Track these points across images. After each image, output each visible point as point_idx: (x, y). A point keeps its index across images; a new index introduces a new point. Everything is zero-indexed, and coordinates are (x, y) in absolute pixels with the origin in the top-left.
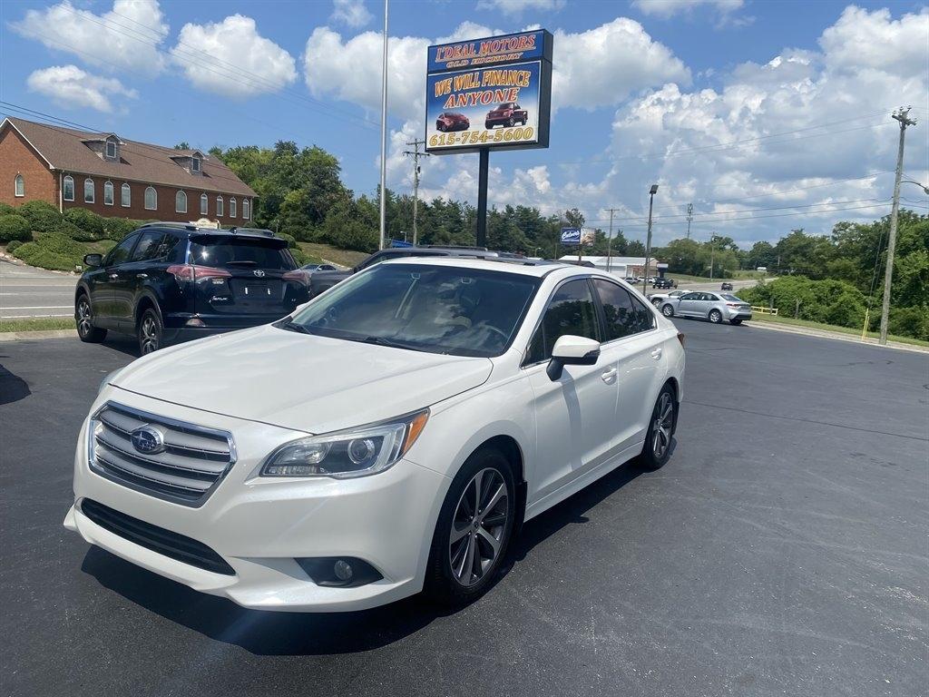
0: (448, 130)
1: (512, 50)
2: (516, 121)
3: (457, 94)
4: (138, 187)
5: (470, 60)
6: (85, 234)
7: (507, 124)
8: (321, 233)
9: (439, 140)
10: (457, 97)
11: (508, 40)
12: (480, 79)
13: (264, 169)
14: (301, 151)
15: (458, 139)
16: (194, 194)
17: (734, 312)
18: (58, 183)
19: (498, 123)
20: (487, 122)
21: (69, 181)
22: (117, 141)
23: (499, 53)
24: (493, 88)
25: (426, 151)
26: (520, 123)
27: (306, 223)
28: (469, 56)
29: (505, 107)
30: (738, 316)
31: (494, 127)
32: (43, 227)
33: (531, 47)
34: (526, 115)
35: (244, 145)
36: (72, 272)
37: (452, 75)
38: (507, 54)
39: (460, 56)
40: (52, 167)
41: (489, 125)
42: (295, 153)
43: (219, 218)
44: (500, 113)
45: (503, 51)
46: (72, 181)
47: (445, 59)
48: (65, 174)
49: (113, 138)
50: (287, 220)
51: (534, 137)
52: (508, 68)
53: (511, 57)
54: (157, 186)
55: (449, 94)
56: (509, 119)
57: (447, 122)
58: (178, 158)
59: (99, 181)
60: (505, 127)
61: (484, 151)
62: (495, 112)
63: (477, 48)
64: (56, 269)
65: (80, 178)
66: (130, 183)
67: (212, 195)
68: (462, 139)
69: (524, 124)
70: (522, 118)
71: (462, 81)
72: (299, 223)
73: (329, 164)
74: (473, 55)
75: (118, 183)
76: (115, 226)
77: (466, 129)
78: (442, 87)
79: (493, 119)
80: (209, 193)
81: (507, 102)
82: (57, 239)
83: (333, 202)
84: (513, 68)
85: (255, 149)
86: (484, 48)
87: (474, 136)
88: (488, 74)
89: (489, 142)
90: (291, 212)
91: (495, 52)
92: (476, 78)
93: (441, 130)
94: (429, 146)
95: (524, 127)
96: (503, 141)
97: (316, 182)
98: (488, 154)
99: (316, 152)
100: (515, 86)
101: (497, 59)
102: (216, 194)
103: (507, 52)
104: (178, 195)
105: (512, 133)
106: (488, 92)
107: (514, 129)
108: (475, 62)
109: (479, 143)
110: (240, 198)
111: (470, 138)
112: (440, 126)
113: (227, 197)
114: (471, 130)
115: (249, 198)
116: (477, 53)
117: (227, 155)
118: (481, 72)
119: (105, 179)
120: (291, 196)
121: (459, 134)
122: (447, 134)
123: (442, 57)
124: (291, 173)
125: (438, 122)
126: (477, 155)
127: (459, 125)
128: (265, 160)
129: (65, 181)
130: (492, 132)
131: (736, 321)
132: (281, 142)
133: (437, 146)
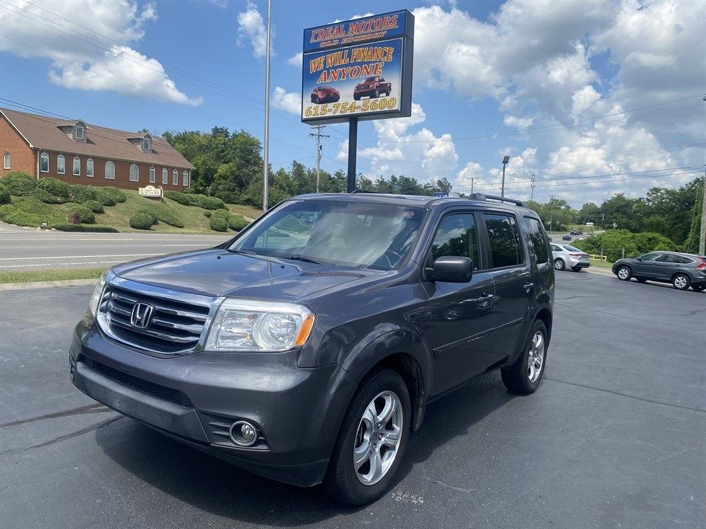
0: (322, 102)
1: (377, 29)
2: (381, 92)
3: (328, 70)
4: (100, 162)
5: (340, 40)
6: (53, 198)
7: (373, 95)
8: (244, 197)
9: (313, 112)
10: (329, 73)
11: (374, 21)
12: (349, 56)
13: (203, 149)
14: (231, 135)
15: (330, 109)
16: (144, 167)
17: (575, 261)
18: (36, 158)
19: (364, 94)
20: (355, 94)
21: (45, 157)
22: (85, 126)
23: (366, 32)
24: (361, 64)
25: (303, 121)
26: (385, 94)
27: (234, 190)
28: (339, 36)
29: (371, 80)
30: (579, 264)
31: (362, 98)
32: (20, 192)
33: (394, 26)
34: (390, 87)
35: (189, 130)
36: (39, 228)
37: (325, 54)
38: (372, 33)
39: (331, 37)
40: (31, 146)
41: (357, 97)
42: (227, 136)
43: (163, 185)
44: (366, 85)
45: (370, 30)
46: (48, 157)
47: (319, 40)
48: (42, 151)
49: (81, 123)
50: (220, 187)
51: (397, 107)
52: (374, 46)
53: (377, 36)
54: (115, 161)
55: (322, 71)
56: (374, 91)
57: (320, 96)
58: (133, 139)
59: (69, 157)
60: (371, 98)
61: (353, 120)
62: (362, 85)
63: (346, 29)
64: (26, 226)
65: (54, 154)
66: (94, 158)
67: (159, 168)
68: (333, 110)
69: (388, 95)
70: (386, 89)
71: (332, 59)
72: (229, 190)
73: (252, 145)
74: (343, 35)
75: (84, 158)
76: (78, 191)
77: (337, 101)
78: (316, 64)
79: (361, 91)
80: (156, 166)
81: (373, 75)
82: (29, 201)
83: (255, 172)
84: (378, 45)
85: (198, 133)
86: (352, 28)
87: (343, 107)
88: (356, 52)
89: (357, 111)
90: (223, 181)
91: (362, 32)
92: (346, 55)
93: (316, 103)
94: (304, 117)
95: (388, 98)
96: (369, 111)
97: (242, 158)
98: (356, 124)
99: (242, 135)
100: (380, 61)
101: (364, 38)
102: (162, 167)
103: (373, 31)
104: (133, 167)
105: (378, 103)
106: (356, 67)
107: (379, 99)
108: (345, 41)
109: (348, 113)
110: (181, 170)
111: (340, 109)
112: (314, 99)
113: (170, 169)
114: (341, 101)
115: (188, 170)
116: (346, 33)
117: (175, 137)
118: (350, 50)
119: (73, 155)
120: (222, 169)
121: (330, 105)
122: (320, 106)
123: (316, 38)
124: (223, 151)
125: (312, 94)
126: (347, 125)
127: (331, 97)
128: (205, 142)
129: (42, 156)
130: (359, 103)
131: (577, 269)
132: (216, 127)
133: (311, 116)
